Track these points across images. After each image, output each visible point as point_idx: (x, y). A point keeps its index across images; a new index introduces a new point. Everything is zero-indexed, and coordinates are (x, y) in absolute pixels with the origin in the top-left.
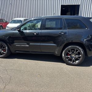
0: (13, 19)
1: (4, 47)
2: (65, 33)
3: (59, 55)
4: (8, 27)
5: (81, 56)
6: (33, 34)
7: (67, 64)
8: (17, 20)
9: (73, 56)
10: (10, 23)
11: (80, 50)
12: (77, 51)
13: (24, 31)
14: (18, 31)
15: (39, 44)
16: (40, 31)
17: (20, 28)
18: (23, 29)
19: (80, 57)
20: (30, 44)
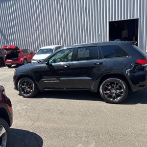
0: (40, 48)
1: (30, 85)
2: (101, 64)
3: (96, 91)
4: (33, 60)
5: (122, 90)
6: (64, 66)
7: (106, 102)
8: (45, 49)
9: (113, 91)
10: (37, 54)
11: (120, 83)
12: (117, 84)
13: (53, 64)
14: (46, 64)
15: (71, 78)
16: (72, 62)
17: (49, 61)
18: (52, 62)
19: (122, 93)
20: (61, 79)
